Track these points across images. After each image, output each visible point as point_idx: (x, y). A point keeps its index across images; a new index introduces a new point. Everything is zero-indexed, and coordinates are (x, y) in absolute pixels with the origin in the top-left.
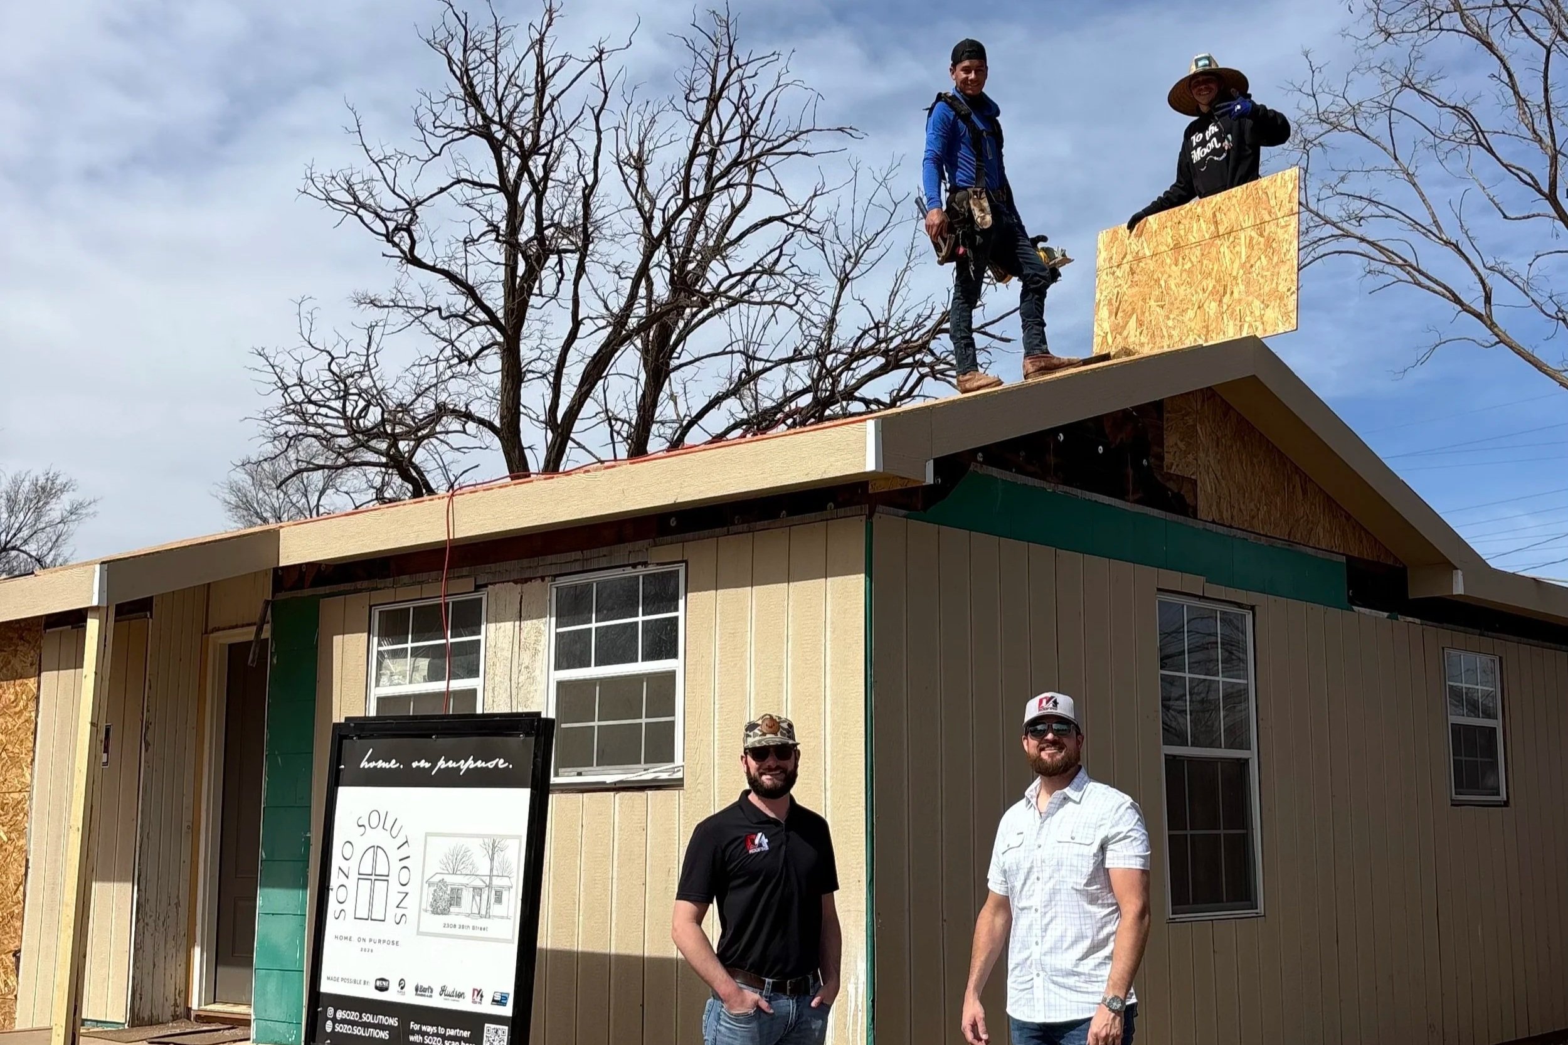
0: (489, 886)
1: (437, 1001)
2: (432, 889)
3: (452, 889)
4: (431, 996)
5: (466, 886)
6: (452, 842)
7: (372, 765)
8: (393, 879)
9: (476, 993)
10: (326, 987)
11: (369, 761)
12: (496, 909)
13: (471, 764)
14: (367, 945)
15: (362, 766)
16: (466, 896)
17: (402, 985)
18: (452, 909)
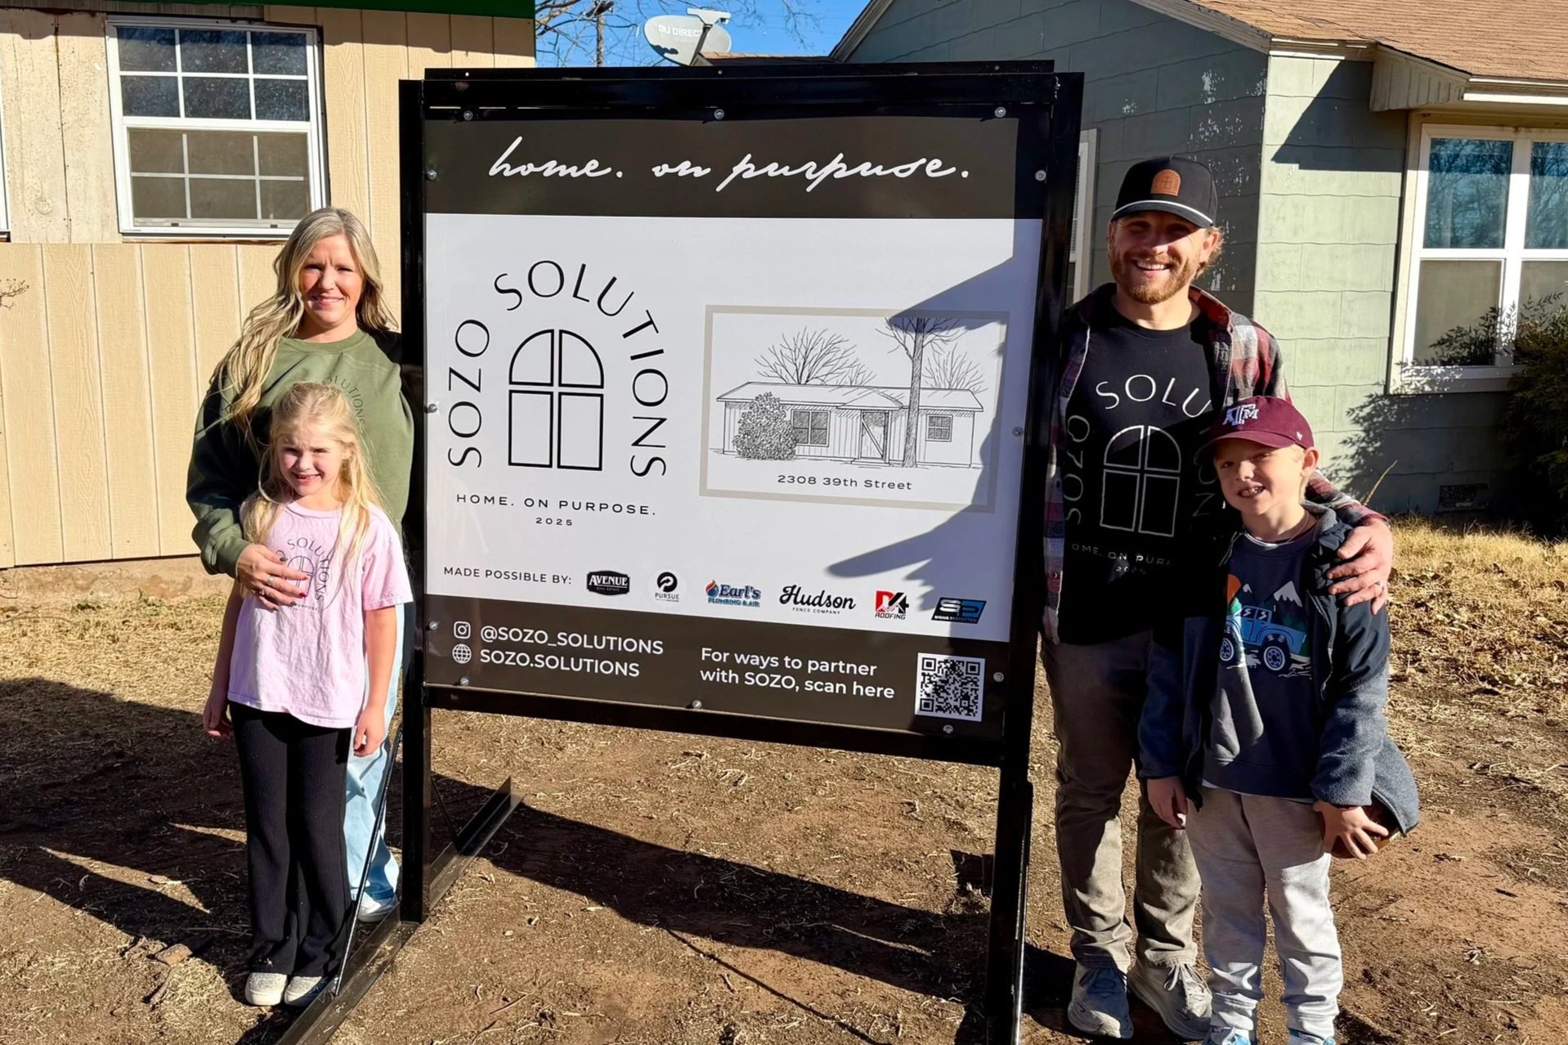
0: (911, 408)
1: (771, 611)
2: (736, 414)
3: (795, 414)
4: (757, 604)
5: (840, 407)
6: (792, 328)
7: (526, 170)
8: (616, 391)
9: (886, 600)
10: (437, 585)
11: (514, 161)
12: (932, 450)
13: (837, 167)
14: (553, 511)
15: (493, 171)
16: (843, 431)
17: (668, 583)
18: (800, 449)
